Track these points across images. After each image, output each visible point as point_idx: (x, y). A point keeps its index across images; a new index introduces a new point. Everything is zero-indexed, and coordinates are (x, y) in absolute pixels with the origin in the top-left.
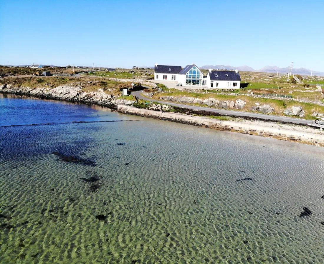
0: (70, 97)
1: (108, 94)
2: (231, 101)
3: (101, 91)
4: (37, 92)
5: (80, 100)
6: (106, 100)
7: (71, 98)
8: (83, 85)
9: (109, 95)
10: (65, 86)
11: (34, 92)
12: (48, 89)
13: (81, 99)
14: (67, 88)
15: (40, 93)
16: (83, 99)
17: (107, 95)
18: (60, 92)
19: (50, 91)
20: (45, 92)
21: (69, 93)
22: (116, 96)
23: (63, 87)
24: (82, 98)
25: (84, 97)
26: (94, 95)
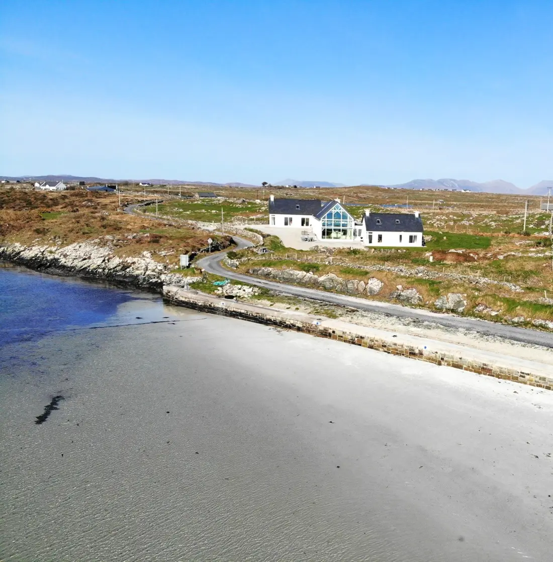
0: (89, 266)
1: (159, 262)
2: (360, 281)
3: (146, 255)
4: (33, 255)
5: (108, 273)
6: (152, 273)
7: (91, 268)
8: (117, 244)
9: (159, 264)
10: (84, 244)
11: (28, 254)
12: (53, 249)
13: (109, 270)
14: (88, 249)
15: (38, 256)
16: (112, 271)
17: (157, 263)
18: (74, 254)
19: (57, 252)
20: (47, 254)
21: (89, 258)
22: (172, 266)
23: (80, 247)
24: (111, 269)
25: (116, 267)
26: (134, 263)
